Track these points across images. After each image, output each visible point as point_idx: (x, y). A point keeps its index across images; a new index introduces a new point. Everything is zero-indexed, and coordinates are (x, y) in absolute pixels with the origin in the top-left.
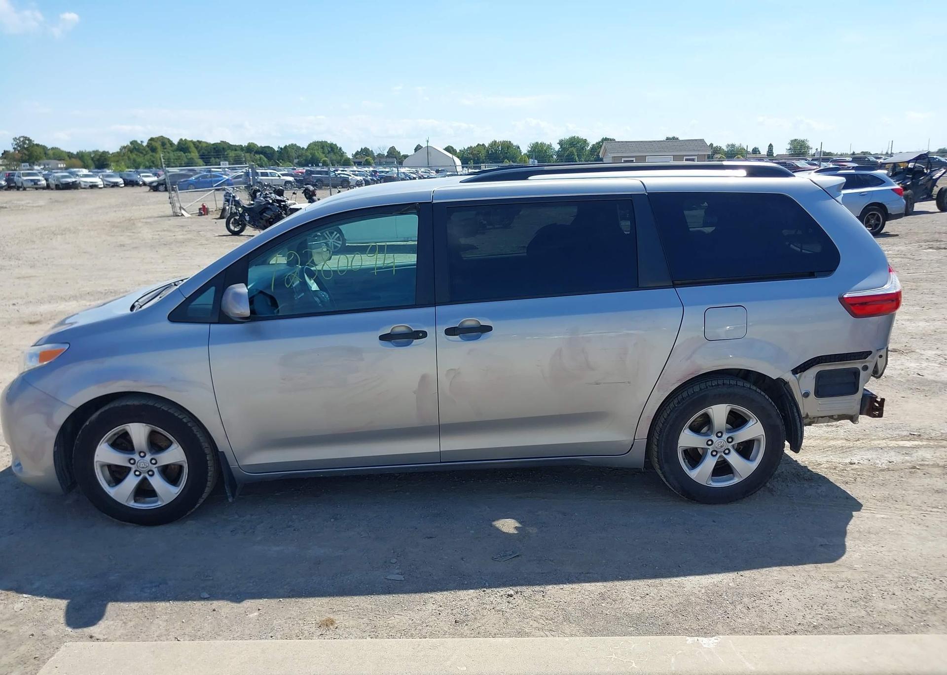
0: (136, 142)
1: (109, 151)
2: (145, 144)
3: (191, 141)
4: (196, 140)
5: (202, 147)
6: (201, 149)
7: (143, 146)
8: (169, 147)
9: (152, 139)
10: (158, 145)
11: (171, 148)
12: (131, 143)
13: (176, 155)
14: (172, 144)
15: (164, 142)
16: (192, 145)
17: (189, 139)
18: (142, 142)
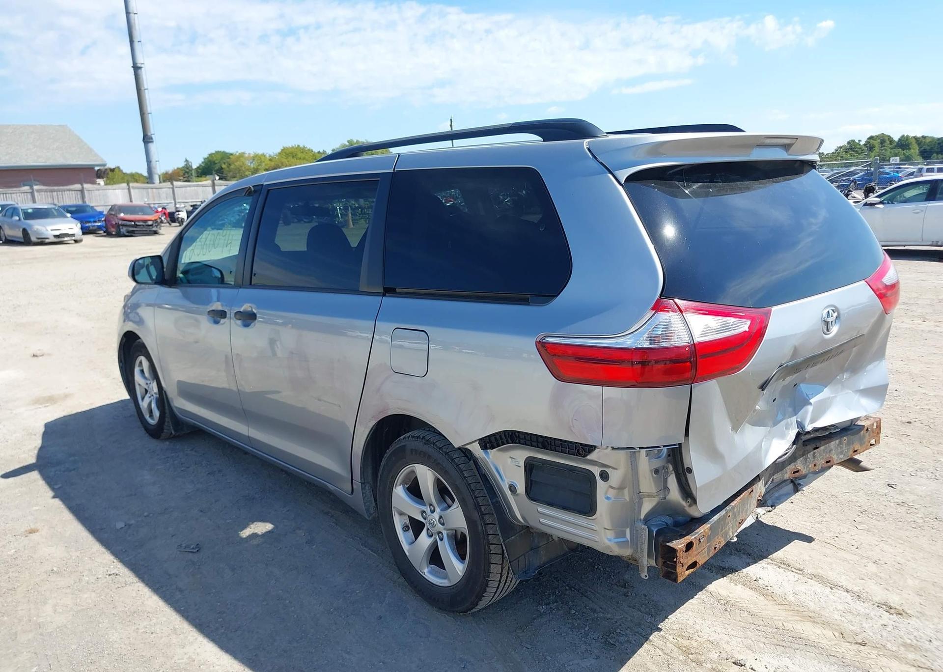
0: (853, 141)
1: (824, 152)
2: (862, 143)
3: (915, 138)
4: (921, 136)
5: (925, 142)
6: (924, 145)
7: (860, 145)
8: (888, 144)
9: (871, 138)
10: (876, 143)
11: (890, 146)
12: (849, 143)
13: (893, 152)
14: (891, 141)
15: (884, 140)
16: (914, 141)
17: (912, 135)
18: (860, 141)
